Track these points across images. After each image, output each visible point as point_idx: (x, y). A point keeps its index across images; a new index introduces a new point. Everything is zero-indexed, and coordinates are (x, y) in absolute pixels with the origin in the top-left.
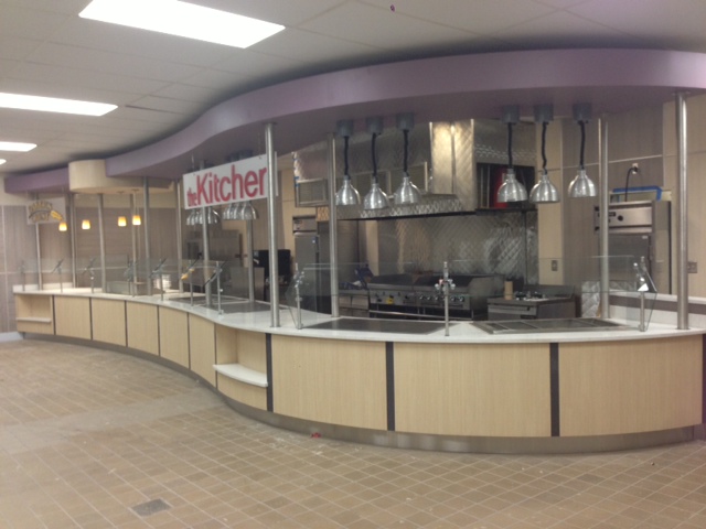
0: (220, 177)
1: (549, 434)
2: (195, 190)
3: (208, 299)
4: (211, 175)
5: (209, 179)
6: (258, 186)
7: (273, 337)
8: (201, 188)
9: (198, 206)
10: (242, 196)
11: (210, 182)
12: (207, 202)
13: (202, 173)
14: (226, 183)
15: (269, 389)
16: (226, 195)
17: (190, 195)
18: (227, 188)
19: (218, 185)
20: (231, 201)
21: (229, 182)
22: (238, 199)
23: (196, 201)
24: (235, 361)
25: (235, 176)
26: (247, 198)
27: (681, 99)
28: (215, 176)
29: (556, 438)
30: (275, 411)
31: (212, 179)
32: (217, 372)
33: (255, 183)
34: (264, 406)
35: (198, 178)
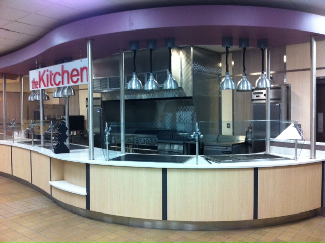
0: (54, 72)
1: (253, 218)
2: (37, 79)
3: (42, 143)
4: (48, 71)
5: (46, 73)
6: (79, 77)
7: (90, 165)
8: (41, 79)
9: (39, 89)
10: (68, 83)
11: (47, 75)
12: (45, 86)
13: (41, 70)
14: (57, 75)
15: (88, 197)
16: (57, 82)
17: (34, 82)
18: (59, 79)
19: (53, 76)
20: (61, 86)
21: (60, 74)
22: (66, 85)
23: (38, 86)
24: (63, 179)
25: (64, 72)
26: (71, 84)
27: (313, 40)
28: (51, 72)
29: (256, 220)
30: (91, 210)
31: (49, 73)
32: (51, 186)
33: (77, 75)
34: (84, 206)
35: (40, 72)
